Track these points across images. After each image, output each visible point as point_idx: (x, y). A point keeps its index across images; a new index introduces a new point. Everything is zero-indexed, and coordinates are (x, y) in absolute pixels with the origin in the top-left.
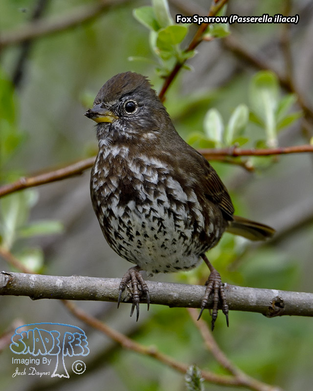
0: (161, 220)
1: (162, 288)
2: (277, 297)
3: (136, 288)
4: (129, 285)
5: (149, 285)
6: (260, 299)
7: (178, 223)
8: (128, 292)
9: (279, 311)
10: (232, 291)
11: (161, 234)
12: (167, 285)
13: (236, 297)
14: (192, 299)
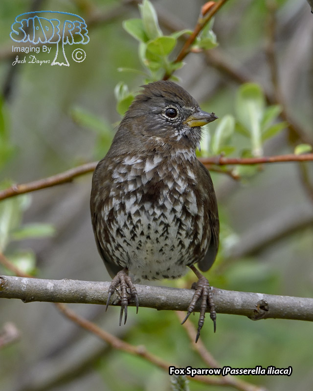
0: (167, 226)
1: (150, 292)
2: (262, 300)
3: (124, 291)
4: (118, 289)
5: (137, 289)
6: (245, 302)
7: (181, 231)
8: (117, 295)
9: (264, 313)
10: (219, 295)
11: (163, 238)
12: (155, 288)
13: (222, 300)
14: (179, 302)
